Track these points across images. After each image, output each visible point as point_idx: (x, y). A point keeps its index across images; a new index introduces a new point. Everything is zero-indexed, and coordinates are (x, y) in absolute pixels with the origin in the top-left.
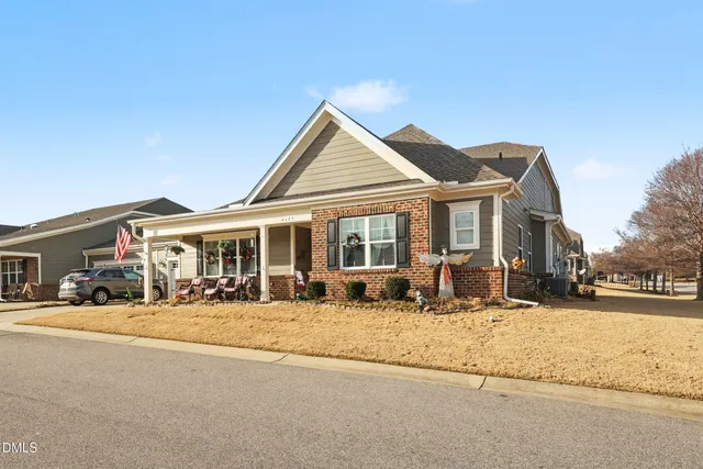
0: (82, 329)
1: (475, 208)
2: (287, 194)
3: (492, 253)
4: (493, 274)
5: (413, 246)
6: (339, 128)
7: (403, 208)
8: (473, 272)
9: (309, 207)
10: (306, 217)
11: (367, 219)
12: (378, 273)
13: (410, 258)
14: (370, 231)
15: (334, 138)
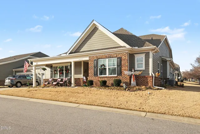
0: (12, 95)
1: (143, 56)
2: (81, 51)
3: (149, 71)
4: (149, 78)
6: (98, 29)
7: (119, 56)
8: (142, 77)
9: (88, 55)
10: (87, 59)
11: (107, 59)
12: (111, 78)
13: (122, 73)
14: (108, 64)
15: (97, 32)
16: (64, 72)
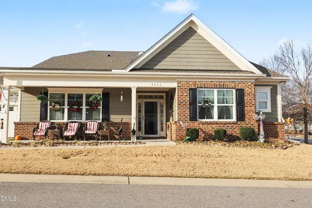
1: (268, 90)
2: (156, 68)
3: (277, 115)
4: (280, 126)
5: (246, 108)
6: (196, 32)
7: (240, 86)
8: (269, 124)
9: (176, 79)
11: (216, 91)
12: (225, 124)
13: (245, 116)
14: (218, 98)
15: (192, 38)
16: (84, 108)
